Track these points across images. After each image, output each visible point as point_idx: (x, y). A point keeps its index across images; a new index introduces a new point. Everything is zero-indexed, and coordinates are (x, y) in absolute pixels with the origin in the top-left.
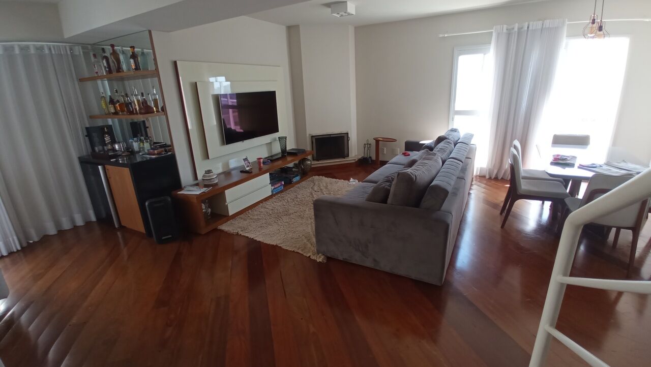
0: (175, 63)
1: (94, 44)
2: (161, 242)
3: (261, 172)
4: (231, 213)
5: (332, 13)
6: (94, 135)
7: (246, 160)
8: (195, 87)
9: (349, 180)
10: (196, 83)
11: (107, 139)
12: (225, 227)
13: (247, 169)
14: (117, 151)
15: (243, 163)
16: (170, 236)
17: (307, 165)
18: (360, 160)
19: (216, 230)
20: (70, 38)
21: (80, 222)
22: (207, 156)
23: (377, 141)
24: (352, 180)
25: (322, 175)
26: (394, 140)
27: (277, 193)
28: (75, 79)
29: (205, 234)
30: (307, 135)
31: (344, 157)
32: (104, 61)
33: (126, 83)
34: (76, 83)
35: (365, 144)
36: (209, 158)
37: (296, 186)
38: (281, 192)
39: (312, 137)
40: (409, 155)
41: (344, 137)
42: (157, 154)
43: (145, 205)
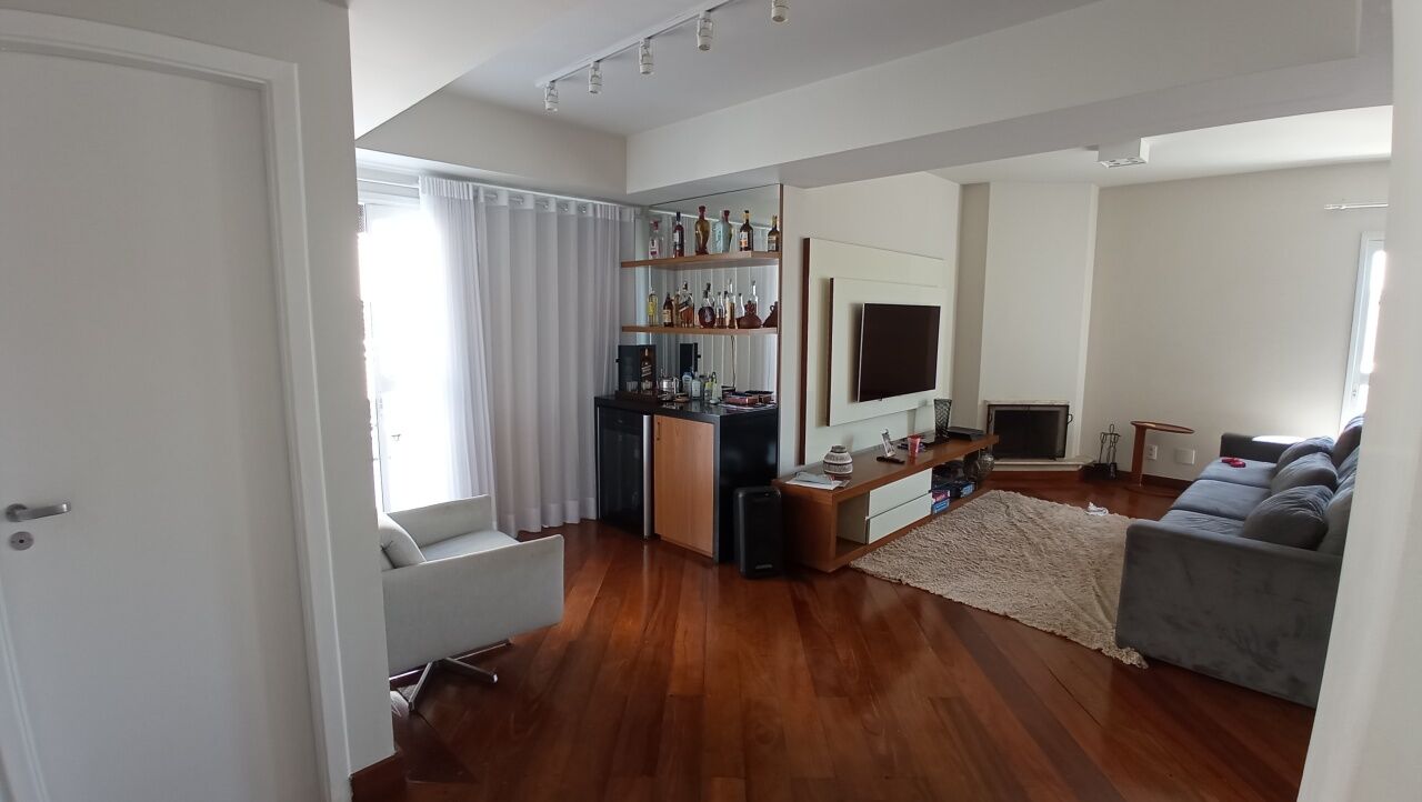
0: (806, 243)
1: (651, 207)
2: (753, 575)
3: (912, 467)
4: (872, 540)
5: (1099, 160)
6: (628, 360)
7: (886, 435)
8: (829, 286)
9: (1086, 507)
10: (832, 279)
11: (646, 370)
12: (864, 563)
13: (889, 455)
14: (663, 392)
15: (881, 441)
16: (770, 566)
17: (986, 463)
18: (1086, 468)
19: (846, 568)
20: (632, 194)
21: (573, 518)
22: (825, 419)
23: (1141, 430)
24: (1092, 506)
25: (1015, 490)
26: (1189, 431)
27: (940, 514)
28: (618, 261)
29: (834, 572)
30: (980, 403)
31: (1053, 457)
32: (677, 235)
33: (681, 273)
34: (618, 268)
35: (1105, 434)
36: (828, 425)
37: (967, 504)
38: (944, 512)
39: (990, 406)
40: (1244, 465)
41: (1057, 412)
42: (749, 405)
43: (737, 497)
